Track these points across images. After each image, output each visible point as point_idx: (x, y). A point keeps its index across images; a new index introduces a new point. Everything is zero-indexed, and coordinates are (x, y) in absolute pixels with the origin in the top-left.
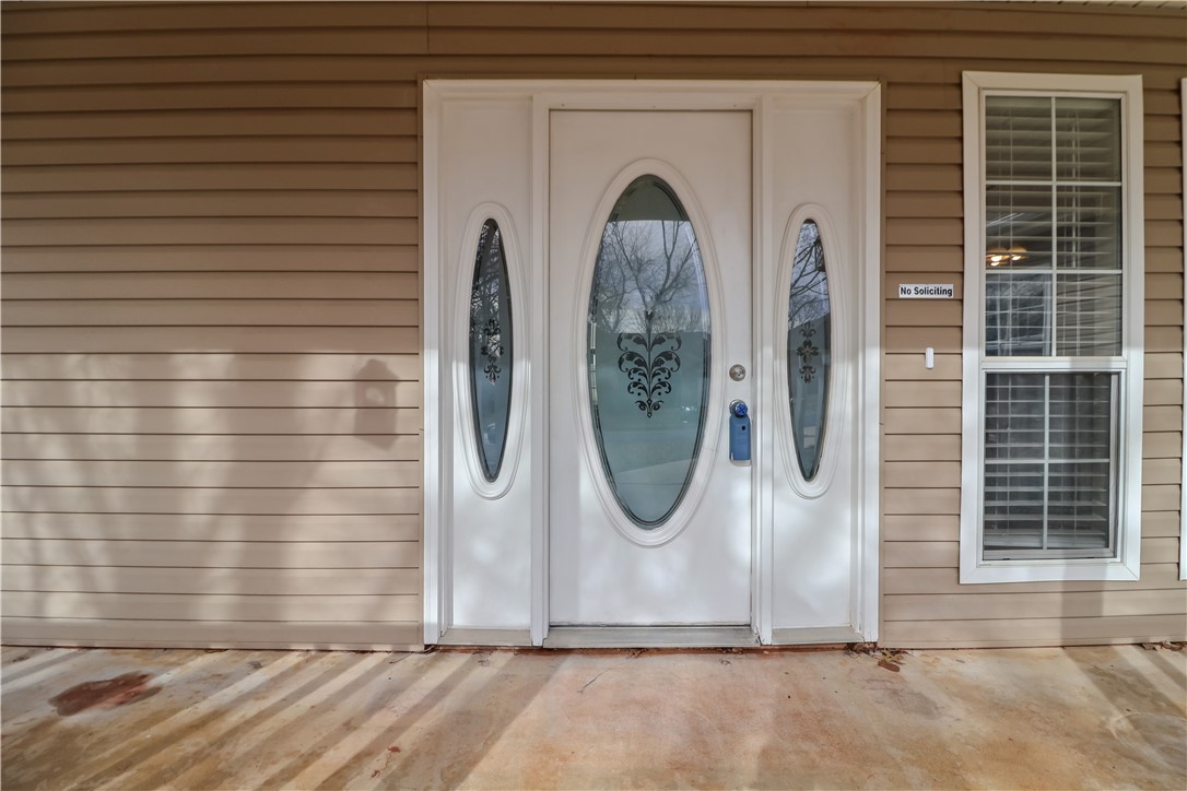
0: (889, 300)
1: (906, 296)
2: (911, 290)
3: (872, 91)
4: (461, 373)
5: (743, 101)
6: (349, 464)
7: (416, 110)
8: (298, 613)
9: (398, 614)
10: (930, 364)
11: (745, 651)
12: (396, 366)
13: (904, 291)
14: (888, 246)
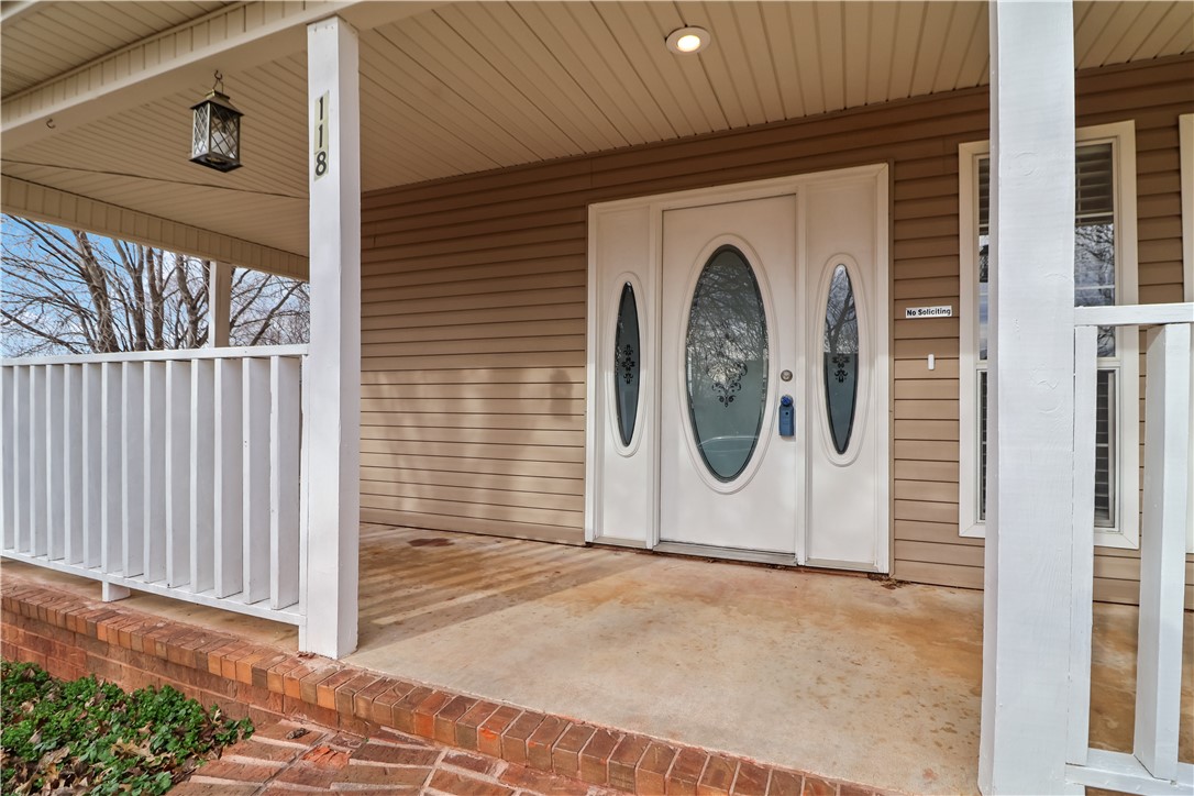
0: (896, 320)
1: (912, 316)
2: (915, 313)
5: (788, 189)
6: (547, 432)
7: (585, 223)
8: (519, 516)
10: (931, 366)
11: (786, 568)
12: (573, 375)
13: (909, 313)
14: (896, 281)
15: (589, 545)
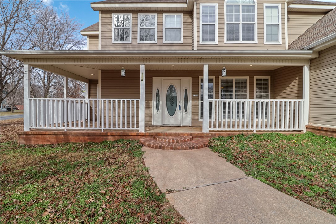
0: (192, 96)
2: (194, 95)
3: (191, 78)
4: (155, 103)
7: (152, 80)
9: (150, 123)
10: (196, 102)
12: (150, 101)
14: (192, 91)
15: (153, 126)
